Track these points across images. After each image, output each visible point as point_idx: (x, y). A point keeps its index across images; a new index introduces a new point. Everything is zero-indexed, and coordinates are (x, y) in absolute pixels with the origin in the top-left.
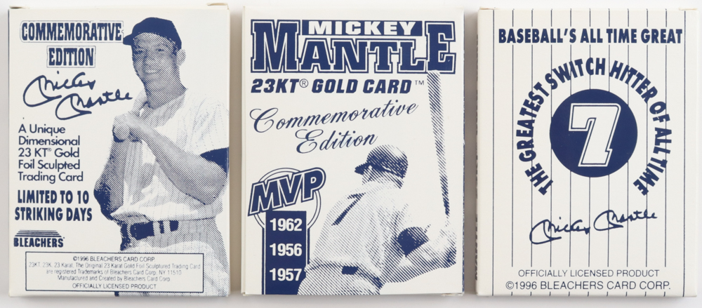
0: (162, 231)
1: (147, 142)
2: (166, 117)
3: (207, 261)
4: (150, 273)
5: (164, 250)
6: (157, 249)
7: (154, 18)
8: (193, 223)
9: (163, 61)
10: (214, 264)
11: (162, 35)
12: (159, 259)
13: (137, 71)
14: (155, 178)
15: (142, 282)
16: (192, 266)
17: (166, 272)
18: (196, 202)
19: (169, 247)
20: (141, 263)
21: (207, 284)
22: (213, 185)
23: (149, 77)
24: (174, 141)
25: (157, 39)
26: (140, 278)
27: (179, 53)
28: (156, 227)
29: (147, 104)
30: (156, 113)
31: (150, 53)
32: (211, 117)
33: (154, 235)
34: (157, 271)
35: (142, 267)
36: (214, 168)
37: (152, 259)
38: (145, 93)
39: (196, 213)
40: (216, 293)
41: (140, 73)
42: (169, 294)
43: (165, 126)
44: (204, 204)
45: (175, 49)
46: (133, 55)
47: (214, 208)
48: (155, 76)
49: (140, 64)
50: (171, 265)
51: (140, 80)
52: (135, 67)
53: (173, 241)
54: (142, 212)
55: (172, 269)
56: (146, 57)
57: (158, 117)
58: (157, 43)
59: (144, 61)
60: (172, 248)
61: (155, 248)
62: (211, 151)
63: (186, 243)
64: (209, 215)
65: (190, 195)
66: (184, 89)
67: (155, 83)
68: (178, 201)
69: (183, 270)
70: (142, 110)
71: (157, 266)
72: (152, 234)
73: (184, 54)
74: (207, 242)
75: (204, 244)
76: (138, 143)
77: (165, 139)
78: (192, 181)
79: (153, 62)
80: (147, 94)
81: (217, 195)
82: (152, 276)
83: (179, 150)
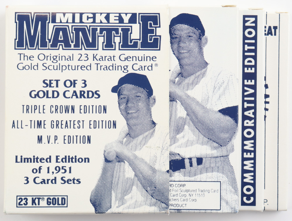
0: (191, 165)
1: (181, 102)
2: (194, 83)
3: (223, 187)
4: (183, 196)
5: (192, 179)
6: (187, 178)
7: (185, 14)
8: (213, 160)
9: (192, 44)
10: (228, 189)
11: (191, 25)
12: (189, 186)
13: (173, 51)
14: (186, 127)
15: (176, 202)
16: (213, 191)
17: (194, 195)
18: (215, 145)
19: (196, 177)
20: (176, 189)
21: (223, 203)
22: (228, 132)
23: (182, 56)
24: (200, 101)
25: (188, 29)
26: (175, 200)
27: (203, 38)
28: (187, 162)
29: (180, 74)
30: (186, 81)
31: (182, 38)
32: (225, 84)
33: (185, 168)
34: (187, 194)
35: (176, 191)
36: (227, 120)
37: (184, 185)
38: (179, 67)
39: (215, 153)
40: (229, 211)
41: (176, 52)
42: (196, 211)
43: (193, 90)
44: (221, 146)
45: (200, 35)
46: (171, 40)
47: (229, 148)
48: (186, 55)
49: (176, 46)
50: (198, 190)
51: (176, 58)
52: (172, 48)
53: (199, 172)
54: (177, 151)
55: (198, 192)
56: (180, 41)
57: (188, 84)
58: (188, 31)
59: (178, 44)
60: (198, 177)
61: (186, 178)
62: (226, 108)
63: (208, 174)
64: (225, 153)
65: (211, 140)
66: (207, 64)
67: (186, 60)
68: (202, 144)
69: (206, 193)
70: (177, 79)
71: (187, 191)
72: (184, 167)
73: (206, 39)
74: (223, 173)
75: (220, 175)
76: (174, 103)
77: (193, 99)
78: (212, 130)
79: (185, 45)
80: (181, 68)
81: (230, 139)
82: (184, 198)
83: (203, 107)
